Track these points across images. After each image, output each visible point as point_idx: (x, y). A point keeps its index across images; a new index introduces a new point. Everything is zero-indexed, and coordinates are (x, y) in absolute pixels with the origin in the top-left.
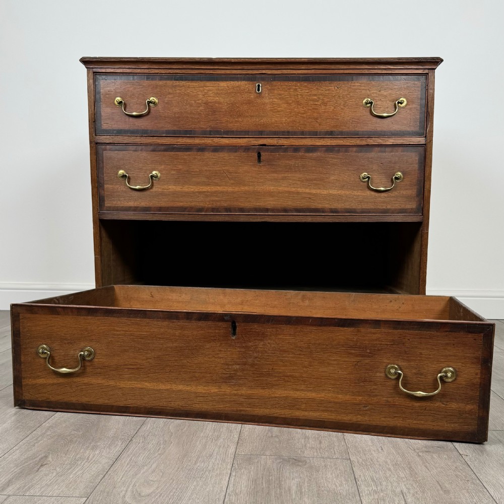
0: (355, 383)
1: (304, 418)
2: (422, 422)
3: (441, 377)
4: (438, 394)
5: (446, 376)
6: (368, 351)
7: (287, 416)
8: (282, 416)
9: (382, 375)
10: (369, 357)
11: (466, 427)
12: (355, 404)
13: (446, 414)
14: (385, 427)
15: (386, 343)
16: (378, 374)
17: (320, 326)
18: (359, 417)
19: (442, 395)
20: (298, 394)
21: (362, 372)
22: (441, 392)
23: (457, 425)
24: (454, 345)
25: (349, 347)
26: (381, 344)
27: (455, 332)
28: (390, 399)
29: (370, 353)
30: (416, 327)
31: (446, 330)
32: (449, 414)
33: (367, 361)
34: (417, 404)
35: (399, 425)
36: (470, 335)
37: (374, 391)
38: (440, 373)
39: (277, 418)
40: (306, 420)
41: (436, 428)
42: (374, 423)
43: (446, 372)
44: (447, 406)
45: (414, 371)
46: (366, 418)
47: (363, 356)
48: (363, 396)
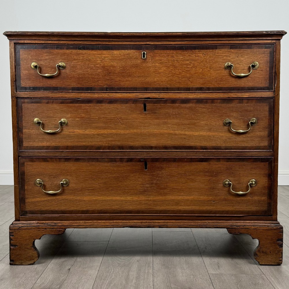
0: (209, 190)
1: (183, 210)
2: (241, 207)
3: (250, 184)
4: (248, 193)
5: (252, 184)
6: (215, 174)
7: (174, 209)
8: (172, 210)
9: (222, 185)
10: (215, 176)
11: (262, 208)
12: (209, 201)
13: (252, 202)
14: (224, 211)
15: (223, 169)
16: (220, 185)
17: (191, 162)
18: (211, 207)
19: (251, 193)
20: (180, 198)
21: (212, 184)
22: (250, 192)
23: (258, 207)
24: (255, 168)
25: (205, 172)
26: (221, 170)
27: (255, 162)
28: (226, 197)
29: (216, 174)
30: (237, 160)
31: (251, 161)
32: (254, 202)
33: (214, 179)
34: (239, 199)
35: (230, 209)
36: (262, 163)
37: (218, 193)
38: (249, 182)
39: (169, 211)
40: (184, 211)
41: (248, 210)
42: (219, 210)
43: (252, 181)
44: (253, 198)
45: (237, 182)
46: (214, 207)
47: (212, 176)
48: (213, 196)
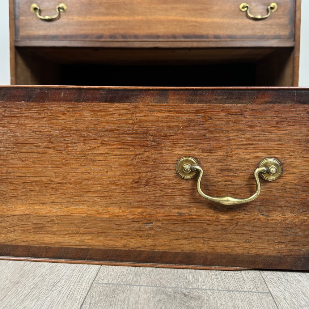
0: (133, 188)
1: (57, 246)
2: (232, 244)
3: (260, 173)
4: (255, 201)
5: (268, 172)
6: (151, 138)
7: (31, 244)
8: (24, 244)
9: (172, 173)
10: (152, 147)
11: (296, 248)
12: (133, 221)
13: (267, 230)
14: (178, 253)
15: (177, 124)
16: (166, 173)
17: (78, 101)
18: (139, 240)
19: (262, 202)
20: (46, 210)
21: (142, 170)
22: (262, 197)
23: (283, 245)
24: (277, 123)
25: (122, 134)
26: (169, 127)
27: (279, 103)
28: (183, 211)
29: (153, 141)
30: (220, 97)
31: (265, 100)
32: (272, 229)
33: (148, 154)
34: (224, 217)
35: (198, 250)
36: (301, 107)
37: (161, 198)
38: (258, 167)
39: (17, 247)
40: (60, 249)
41: (253, 252)
42: (162, 249)
43: (266, 165)
44: (268, 218)
45: (219, 166)
46: (150, 242)
47: (142, 146)
48: (144, 207)
